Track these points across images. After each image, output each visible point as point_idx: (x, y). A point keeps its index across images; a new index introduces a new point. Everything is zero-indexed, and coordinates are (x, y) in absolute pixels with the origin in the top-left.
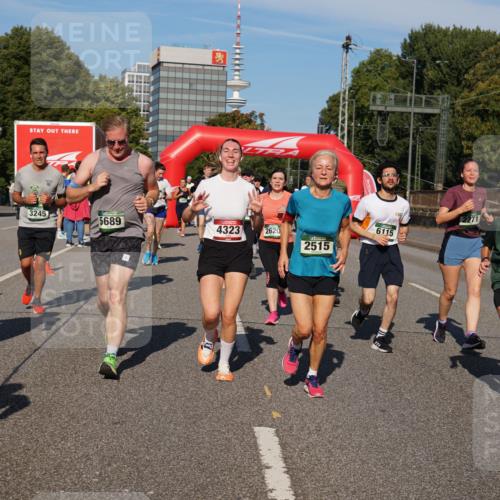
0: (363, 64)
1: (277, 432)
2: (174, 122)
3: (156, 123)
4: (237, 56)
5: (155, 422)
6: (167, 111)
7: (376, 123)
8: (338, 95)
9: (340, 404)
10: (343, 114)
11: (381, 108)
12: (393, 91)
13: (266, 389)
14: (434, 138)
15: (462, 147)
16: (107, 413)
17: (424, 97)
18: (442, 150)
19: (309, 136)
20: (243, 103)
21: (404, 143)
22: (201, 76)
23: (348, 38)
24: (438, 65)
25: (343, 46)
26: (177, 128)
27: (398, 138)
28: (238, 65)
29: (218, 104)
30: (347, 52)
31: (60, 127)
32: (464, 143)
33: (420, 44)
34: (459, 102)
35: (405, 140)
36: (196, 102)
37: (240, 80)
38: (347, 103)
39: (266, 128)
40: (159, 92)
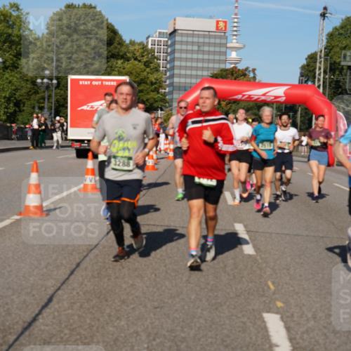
0: (335, 29)
1: (281, 317)
2: (186, 76)
3: (172, 76)
4: (235, 24)
6: (180, 68)
7: (346, 75)
8: (316, 54)
10: (320, 69)
19: (293, 86)
20: (240, 61)
22: (207, 40)
23: (325, 8)
25: (321, 15)
26: (188, 81)
28: (236, 31)
29: (220, 61)
30: (324, 19)
31: (102, 81)
36: (203, 61)
37: (237, 43)
38: (323, 59)
39: (257, 81)
40: (174, 53)
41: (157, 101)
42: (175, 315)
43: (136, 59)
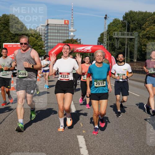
0: (111, 23)
1: (84, 137)
2: (53, 43)
3: (47, 43)
4: (72, 22)
5: (46, 135)
7: (115, 41)
8: (103, 33)
10: (105, 39)
11: (117, 37)
12: (120, 31)
13: (81, 124)
14: (133, 46)
15: (142, 48)
16: (32, 132)
17: (130, 33)
18: (136, 49)
19: (94, 46)
20: (74, 36)
21: (124, 47)
22: (61, 28)
23: (106, 15)
24: (134, 23)
25: (105, 18)
27: (122, 46)
28: (72, 24)
29: (66, 36)
30: (106, 20)
31: (17, 45)
32: (142, 47)
33: (129, 17)
34: (141, 34)
36: (60, 36)
37: (73, 29)
38: (106, 35)
39: (81, 44)
40: (48, 33)
41: (41, 53)
42: (42, 138)
43: (32, 36)
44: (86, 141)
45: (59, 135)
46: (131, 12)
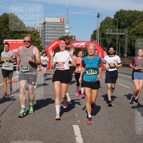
0: (103, 21)
1: (79, 126)
2: (50, 39)
3: (45, 39)
4: (67, 20)
5: (44, 124)
6: (47, 36)
7: (107, 38)
8: (96, 30)
9: (97, 118)
10: (98, 35)
11: (109, 34)
12: (112, 29)
13: (76, 114)
14: (124, 42)
15: (132, 44)
16: (31, 122)
17: (121, 30)
18: (126, 45)
19: (88, 42)
20: (69, 33)
21: (115, 43)
22: (57, 26)
23: (99, 14)
24: (125, 21)
25: (97, 16)
26: (51, 41)
27: (114, 42)
29: (62, 33)
30: (98, 18)
31: (17, 41)
32: (132, 43)
33: (119, 15)
34: (131, 31)
35: (116, 42)
36: (56, 33)
37: (68, 26)
38: (99, 32)
39: (76, 40)
40: (45, 31)
42: (40, 127)
43: (30, 33)
44: (81, 130)
45: (56, 124)
46: (122, 11)
